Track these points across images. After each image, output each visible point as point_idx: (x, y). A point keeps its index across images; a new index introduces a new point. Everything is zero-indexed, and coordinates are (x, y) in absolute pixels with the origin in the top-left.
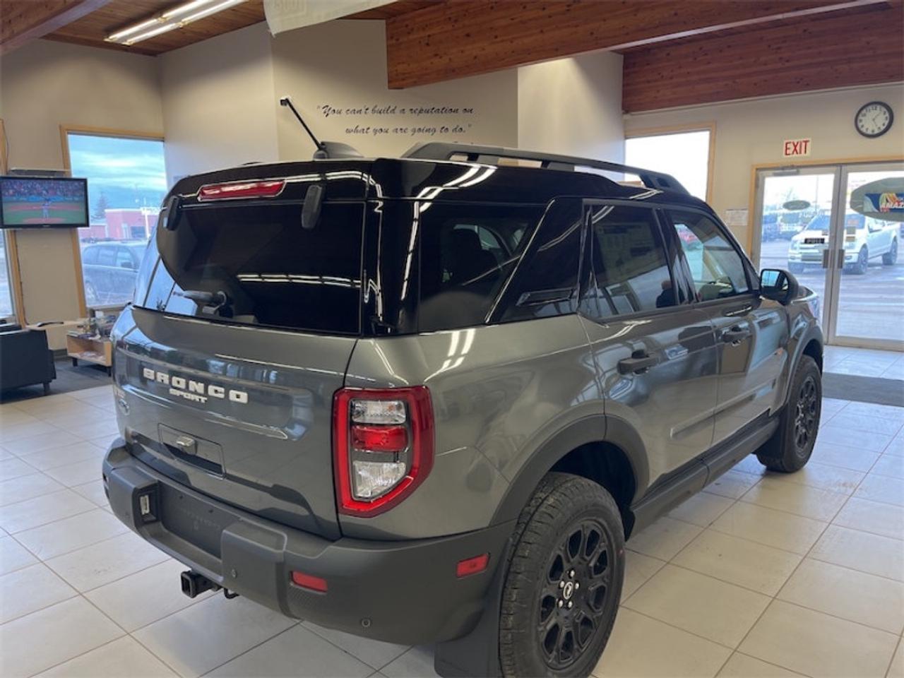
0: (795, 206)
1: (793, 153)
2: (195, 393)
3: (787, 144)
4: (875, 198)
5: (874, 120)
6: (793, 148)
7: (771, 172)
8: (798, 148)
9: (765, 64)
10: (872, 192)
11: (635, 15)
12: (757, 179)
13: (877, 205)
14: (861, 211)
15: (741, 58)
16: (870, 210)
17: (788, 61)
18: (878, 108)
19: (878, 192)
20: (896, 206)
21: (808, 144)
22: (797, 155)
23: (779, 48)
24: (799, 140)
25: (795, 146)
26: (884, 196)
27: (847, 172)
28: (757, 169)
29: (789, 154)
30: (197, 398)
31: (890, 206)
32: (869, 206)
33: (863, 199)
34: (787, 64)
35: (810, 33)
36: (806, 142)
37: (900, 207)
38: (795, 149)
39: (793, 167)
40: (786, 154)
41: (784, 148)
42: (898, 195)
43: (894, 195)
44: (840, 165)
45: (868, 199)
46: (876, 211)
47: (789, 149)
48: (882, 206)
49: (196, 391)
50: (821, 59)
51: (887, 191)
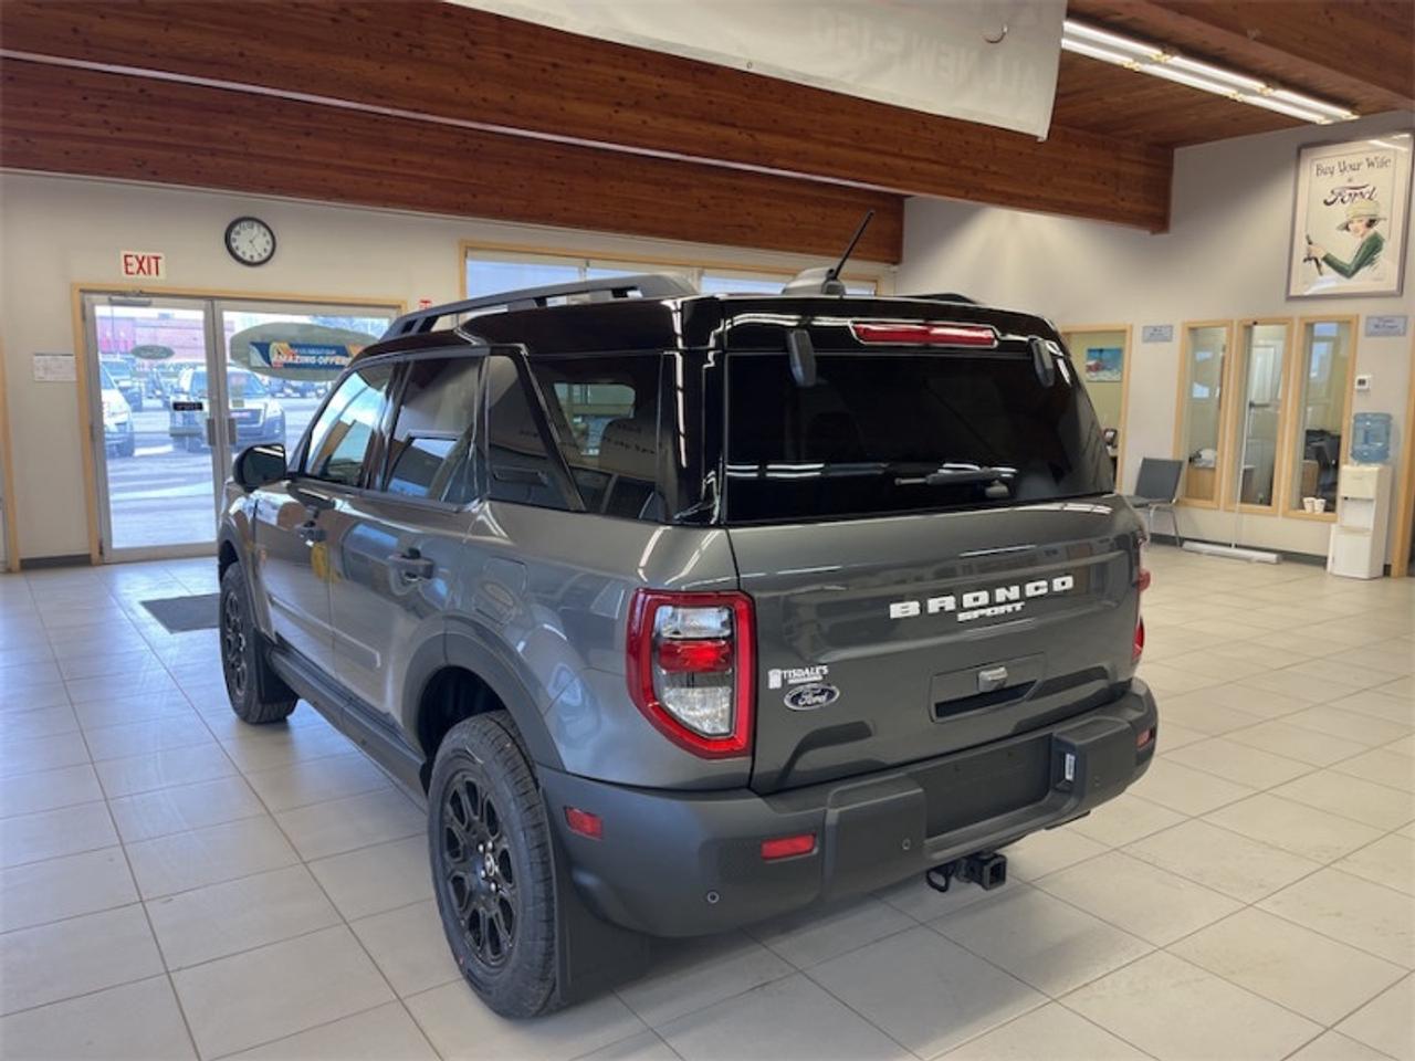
0: (149, 353)
1: (138, 272)
2: (1008, 601)
3: (126, 256)
4: (264, 349)
5: (251, 242)
6: (136, 265)
7: (105, 298)
8: (145, 265)
9: (82, 125)
10: (258, 340)
11: (166, 30)
12: (83, 308)
13: (267, 358)
14: (248, 364)
15: (35, 105)
16: (259, 365)
17: (119, 129)
18: (256, 228)
19: (266, 341)
20: (290, 360)
21: (160, 261)
22: (144, 277)
23: (103, 106)
24: (147, 254)
25: (141, 263)
26: (274, 346)
27: (222, 310)
28: (83, 291)
29: (132, 273)
30: (1009, 608)
31: (284, 359)
32: (257, 359)
33: (250, 350)
34: (117, 134)
35: (150, 95)
36: (157, 258)
37: (296, 362)
38: (141, 267)
39: (141, 294)
40: (127, 272)
41: (123, 264)
42: (291, 346)
43: (286, 345)
44: (211, 299)
45: (255, 349)
46: (267, 365)
47: (131, 265)
48: (274, 359)
49: (1007, 598)
50: (171, 140)
51: (277, 340)
